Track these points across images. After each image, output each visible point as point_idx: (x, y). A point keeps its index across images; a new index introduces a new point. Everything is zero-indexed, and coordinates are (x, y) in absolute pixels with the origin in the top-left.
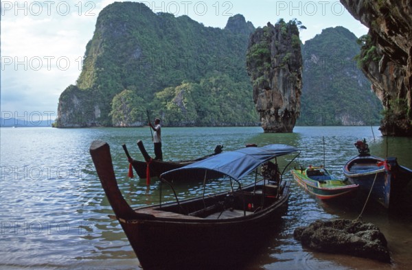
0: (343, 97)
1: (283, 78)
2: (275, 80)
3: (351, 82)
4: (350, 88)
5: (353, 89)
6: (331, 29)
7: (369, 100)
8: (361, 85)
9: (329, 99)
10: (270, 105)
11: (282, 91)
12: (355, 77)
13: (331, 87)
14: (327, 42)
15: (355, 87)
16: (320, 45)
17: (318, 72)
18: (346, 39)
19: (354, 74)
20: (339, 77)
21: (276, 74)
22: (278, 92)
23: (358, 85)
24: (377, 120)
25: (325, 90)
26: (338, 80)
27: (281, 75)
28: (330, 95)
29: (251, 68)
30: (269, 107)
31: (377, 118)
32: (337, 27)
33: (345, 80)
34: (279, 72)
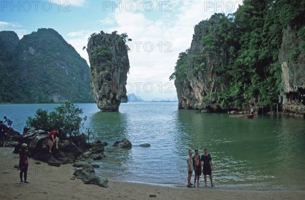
0: (54, 82)
1: (120, 73)
2: (115, 74)
3: (60, 71)
4: (60, 75)
5: (62, 76)
6: (45, 29)
7: (73, 85)
8: (67, 73)
9: (43, 82)
10: (110, 91)
11: (119, 82)
12: (64, 68)
13: (45, 73)
14: (42, 39)
15: (63, 75)
16: (37, 40)
17: (35, 61)
18: (56, 39)
19: (63, 65)
20: (52, 67)
21: (116, 70)
22: (116, 83)
23: (65, 73)
24: (79, 99)
25: (41, 75)
26: (51, 68)
27: (119, 71)
28: (44, 80)
29: (95, 63)
30: (109, 93)
31: (79, 97)
32: (49, 29)
33: (56, 69)
34: (118, 69)
